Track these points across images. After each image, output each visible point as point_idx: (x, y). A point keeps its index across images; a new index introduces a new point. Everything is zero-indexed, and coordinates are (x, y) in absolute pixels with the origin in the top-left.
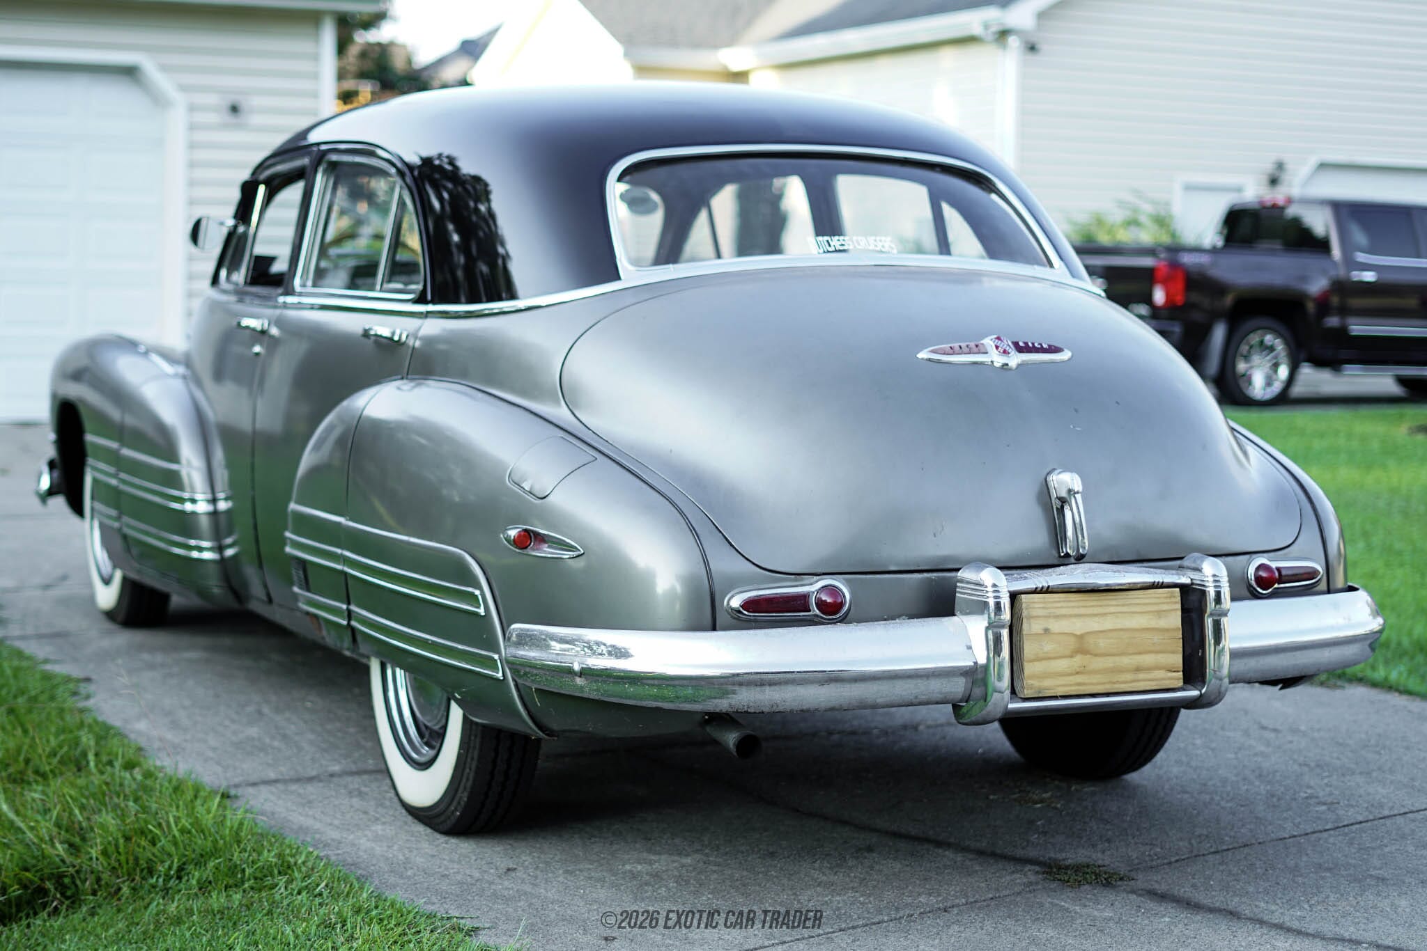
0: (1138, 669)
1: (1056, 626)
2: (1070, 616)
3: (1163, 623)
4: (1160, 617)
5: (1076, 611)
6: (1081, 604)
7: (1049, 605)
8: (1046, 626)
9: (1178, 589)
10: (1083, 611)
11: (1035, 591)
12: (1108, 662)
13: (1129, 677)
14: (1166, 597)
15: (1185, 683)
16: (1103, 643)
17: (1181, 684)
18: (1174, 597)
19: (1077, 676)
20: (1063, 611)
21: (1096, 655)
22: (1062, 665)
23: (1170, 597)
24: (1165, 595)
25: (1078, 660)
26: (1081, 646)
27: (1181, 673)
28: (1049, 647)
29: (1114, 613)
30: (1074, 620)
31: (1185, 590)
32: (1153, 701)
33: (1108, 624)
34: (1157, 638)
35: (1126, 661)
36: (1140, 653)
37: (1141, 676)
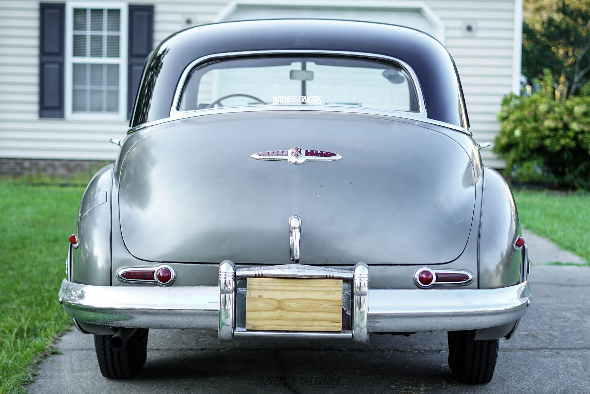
0: (314, 320)
1: (265, 295)
2: (274, 290)
3: (330, 297)
4: (329, 294)
5: (279, 288)
6: (281, 284)
7: (263, 284)
8: (260, 294)
9: (342, 280)
10: (282, 288)
11: (256, 276)
12: (296, 315)
13: (308, 323)
14: (333, 284)
15: (342, 329)
16: (293, 305)
17: (340, 329)
18: (339, 284)
19: (277, 321)
20: (270, 288)
21: (289, 311)
22: (269, 314)
23: (336, 284)
24: (333, 283)
25: (278, 313)
26: (280, 306)
27: (341, 324)
28: (261, 305)
29: (301, 290)
30: (276, 292)
31: (346, 281)
32: (323, 336)
33: (297, 295)
34: (326, 305)
35: (307, 315)
36: (316, 312)
37: (316, 323)
